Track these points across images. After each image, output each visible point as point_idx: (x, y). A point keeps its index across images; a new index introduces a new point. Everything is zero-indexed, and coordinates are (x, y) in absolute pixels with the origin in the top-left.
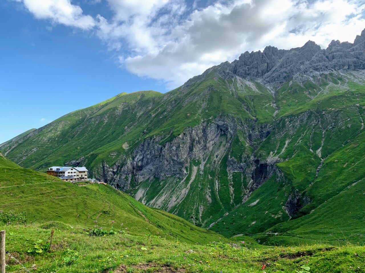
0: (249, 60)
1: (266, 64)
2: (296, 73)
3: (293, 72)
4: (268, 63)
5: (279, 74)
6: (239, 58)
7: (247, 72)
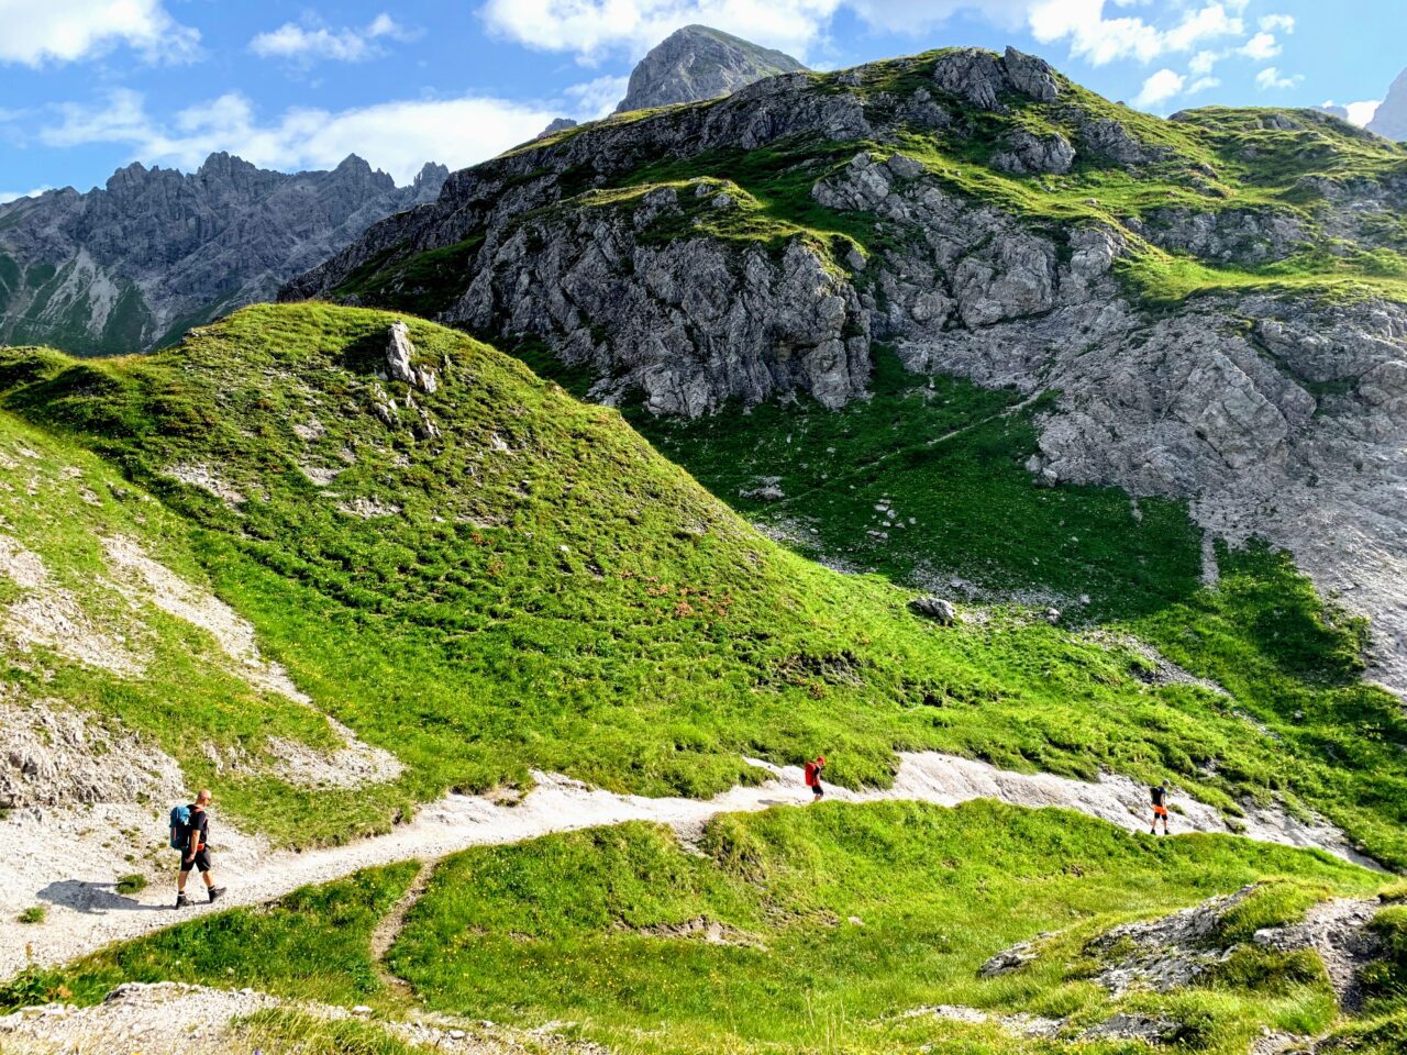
0: (138, 199)
1: (192, 222)
2: (257, 274)
3: (247, 267)
4: (199, 219)
5: (209, 268)
6: (108, 184)
7: (119, 242)
